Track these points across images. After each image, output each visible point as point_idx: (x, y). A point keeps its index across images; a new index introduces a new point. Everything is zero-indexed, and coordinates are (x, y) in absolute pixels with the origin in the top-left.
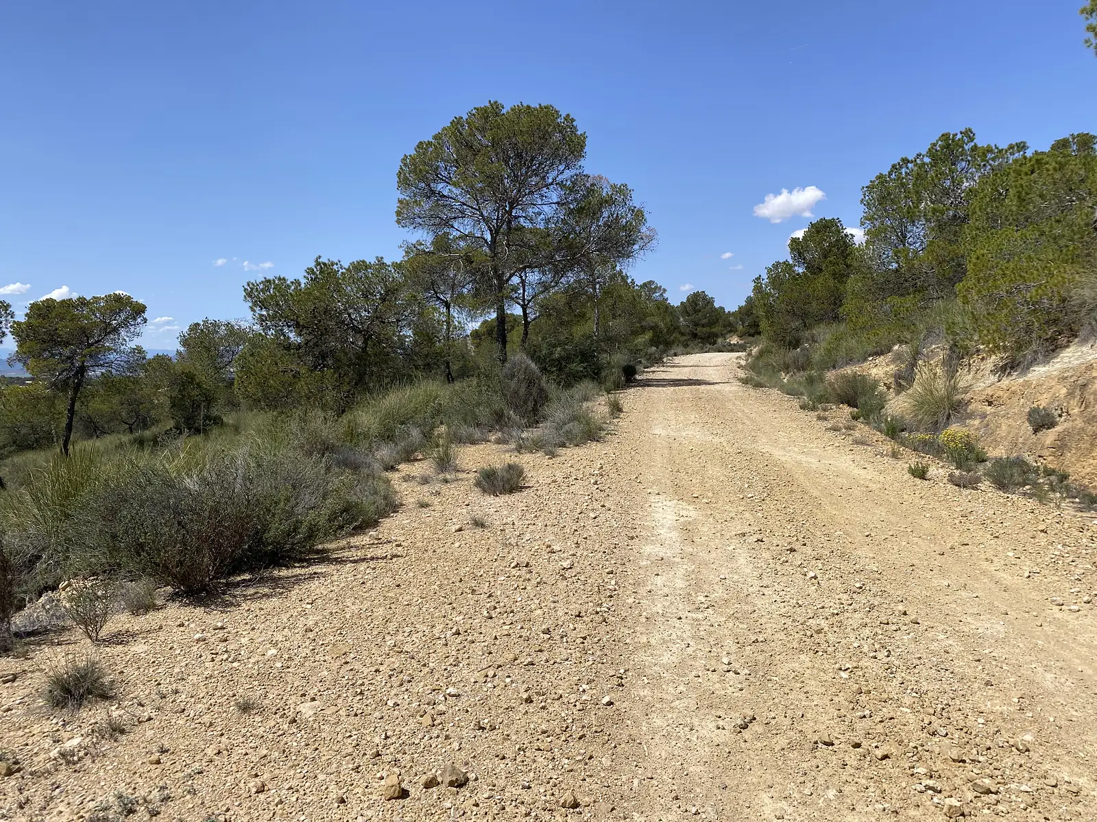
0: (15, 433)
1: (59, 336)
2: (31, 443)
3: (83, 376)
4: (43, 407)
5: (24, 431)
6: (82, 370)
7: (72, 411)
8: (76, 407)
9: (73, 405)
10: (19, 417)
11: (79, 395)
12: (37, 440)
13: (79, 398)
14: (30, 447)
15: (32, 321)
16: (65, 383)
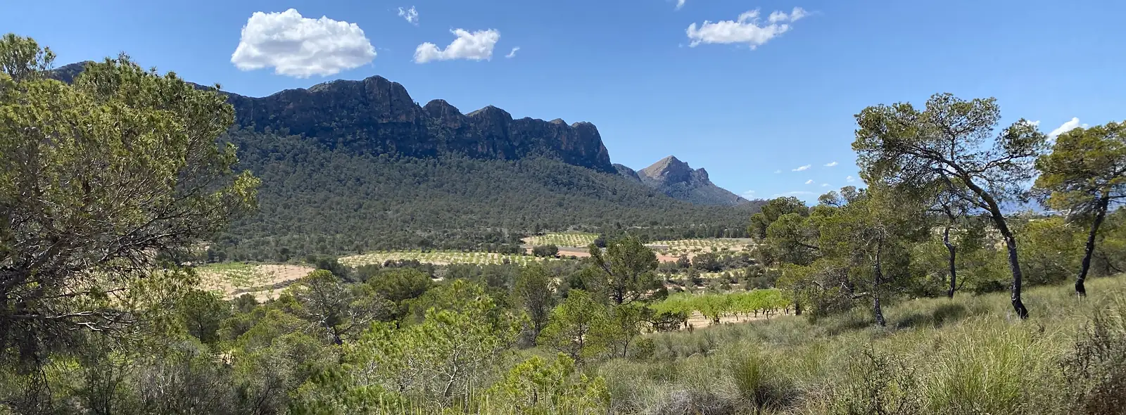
0: (1028, 269)
1: (1085, 167)
2: (1042, 279)
3: (1105, 208)
4: (1060, 242)
5: (1037, 265)
6: (1104, 202)
7: (1091, 246)
8: (1096, 243)
9: (1092, 239)
10: (1034, 252)
11: (1100, 229)
12: (1048, 276)
13: (1100, 232)
14: (1042, 283)
15: (1058, 152)
16: (1085, 216)
